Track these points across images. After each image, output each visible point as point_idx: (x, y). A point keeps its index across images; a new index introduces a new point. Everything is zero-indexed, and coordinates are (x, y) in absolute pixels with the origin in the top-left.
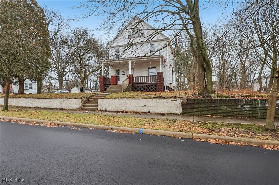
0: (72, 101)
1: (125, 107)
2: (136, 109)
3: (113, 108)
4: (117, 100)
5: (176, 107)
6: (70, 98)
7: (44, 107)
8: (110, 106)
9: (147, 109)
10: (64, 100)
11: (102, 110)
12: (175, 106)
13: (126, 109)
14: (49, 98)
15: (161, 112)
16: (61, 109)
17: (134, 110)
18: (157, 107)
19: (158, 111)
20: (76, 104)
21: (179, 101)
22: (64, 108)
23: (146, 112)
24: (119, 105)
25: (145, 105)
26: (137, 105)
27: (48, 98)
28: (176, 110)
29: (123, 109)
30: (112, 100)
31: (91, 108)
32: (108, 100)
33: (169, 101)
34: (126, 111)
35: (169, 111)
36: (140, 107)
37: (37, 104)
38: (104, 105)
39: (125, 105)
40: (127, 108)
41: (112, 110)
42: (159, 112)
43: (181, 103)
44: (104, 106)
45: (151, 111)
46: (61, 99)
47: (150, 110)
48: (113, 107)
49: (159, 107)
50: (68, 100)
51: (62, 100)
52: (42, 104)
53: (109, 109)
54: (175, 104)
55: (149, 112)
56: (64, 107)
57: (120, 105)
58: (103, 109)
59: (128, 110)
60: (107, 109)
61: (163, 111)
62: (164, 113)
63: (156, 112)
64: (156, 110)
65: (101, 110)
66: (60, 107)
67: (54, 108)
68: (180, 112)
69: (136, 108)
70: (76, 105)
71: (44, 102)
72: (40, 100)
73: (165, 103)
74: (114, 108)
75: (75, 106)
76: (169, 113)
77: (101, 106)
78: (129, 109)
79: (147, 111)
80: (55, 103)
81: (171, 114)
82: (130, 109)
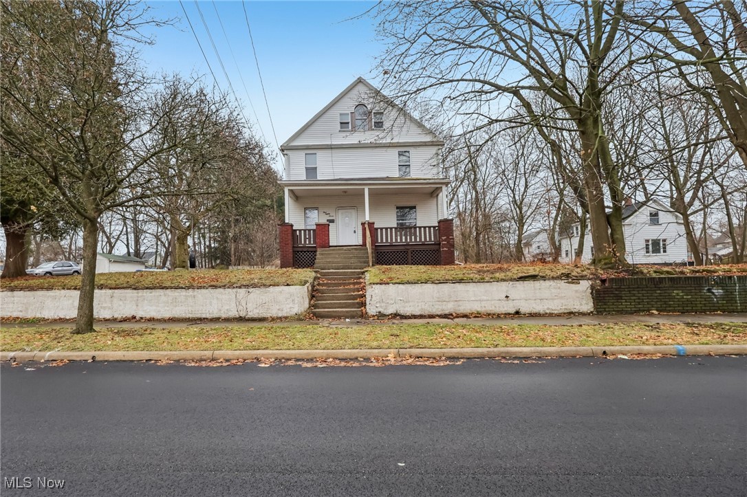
0: (281, 292)
1: (452, 303)
2: (485, 307)
3: (420, 308)
4: (429, 286)
5: (579, 297)
6: (271, 285)
7: (167, 315)
8: (411, 304)
9: (511, 305)
10: (251, 290)
11: (385, 315)
12: (578, 295)
13: (457, 308)
14: (189, 288)
15: (548, 312)
16: (241, 319)
17: (479, 309)
18: (535, 300)
19: (539, 308)
20: (296, 302)
21: (585, 285)
22: (250, 315)
23: (510, 314)
24: (437, 300)
25: (507, 297)
26: (485, 298)
27: (182, 288)
28: (581, 305)
29: (448, 308)
30: (413, 286)
31: (347, 312)
32: (401, 286)
33: (562, 284)
34: (458, 312)
35: (566, 307)
36: (493, 302)
37: (135, 307)
38: (392, 299)
39: (452, 299)
40: (459, 306)
41: (418, 313)
42: (542, 312)
43: (589, 289)
44: (392, 302)
45: (523, 310)
46: (235, 290)
47: (521, 308)
48: (420, 304)
49: (541, 300)
50: (263, 289)
51: (243, 291)
52: (154, 308)
53: (407, 310)
54: (576, 291)
55: (517, 313)
56: (249, 313)
57: (438, 298)
58: (390, 310)
59: (464, 310)
60: (402, 312)
61: (550, 307)
62: (553, 312)
63: (534, 311)
64: (534, 306)
65: (381, 316)
66: (233, 313)
67: (208, 316)
68: (589, 307)
69: (483, 305)
70: (297, 306)
71: (163, 298)
72: (146, 293)
73: (553, 291)
74: (423, 307)
75: (291, 308)
76: (566, 311)
77: (383, 305)
78: (466, 308)
79: (512, 311)
80: (215, 301)
81: (571, 313)
82: (469, 308)
